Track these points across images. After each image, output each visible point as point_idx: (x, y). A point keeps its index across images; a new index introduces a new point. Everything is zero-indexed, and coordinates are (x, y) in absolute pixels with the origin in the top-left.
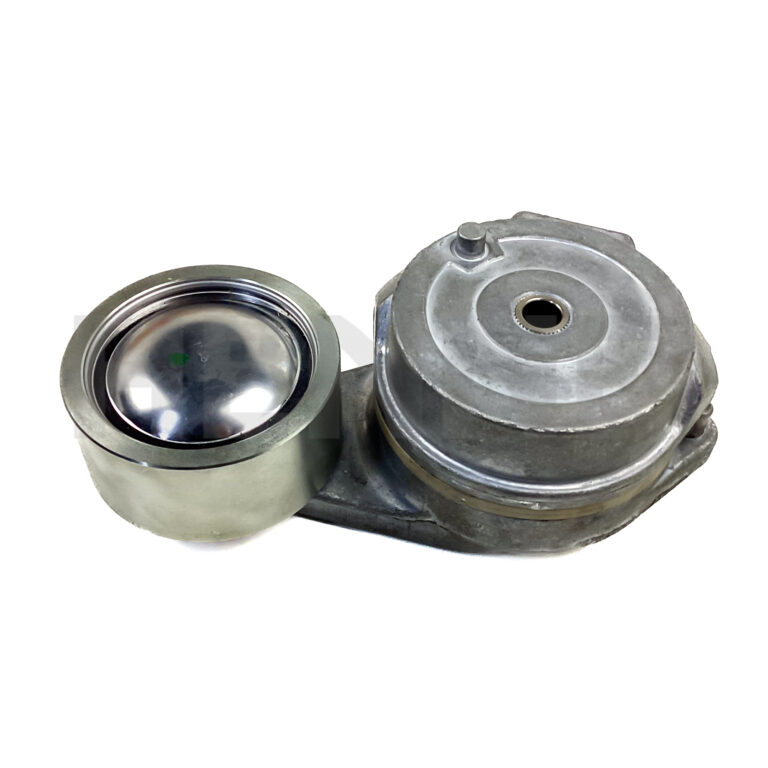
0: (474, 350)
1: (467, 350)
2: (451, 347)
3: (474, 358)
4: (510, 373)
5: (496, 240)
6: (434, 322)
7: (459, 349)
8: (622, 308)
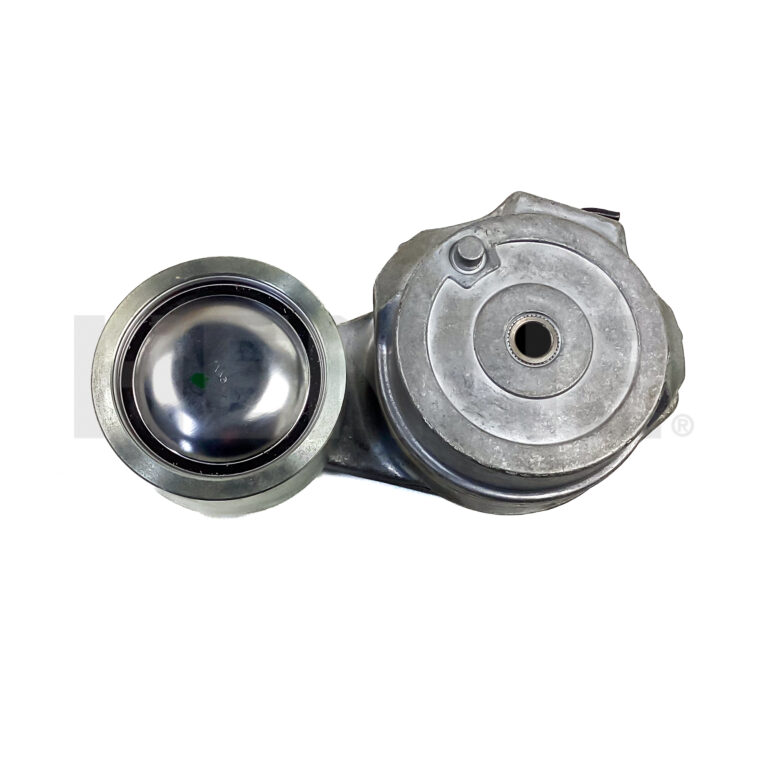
0: (470, 386)
1: (465, 386)
2: (450, 382)
3: (471, 395)
4: (502, 411)
5: (493, 245)
6: (434, 353)
7: (457, 384)
8: (607, 329)
